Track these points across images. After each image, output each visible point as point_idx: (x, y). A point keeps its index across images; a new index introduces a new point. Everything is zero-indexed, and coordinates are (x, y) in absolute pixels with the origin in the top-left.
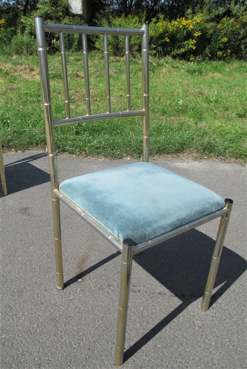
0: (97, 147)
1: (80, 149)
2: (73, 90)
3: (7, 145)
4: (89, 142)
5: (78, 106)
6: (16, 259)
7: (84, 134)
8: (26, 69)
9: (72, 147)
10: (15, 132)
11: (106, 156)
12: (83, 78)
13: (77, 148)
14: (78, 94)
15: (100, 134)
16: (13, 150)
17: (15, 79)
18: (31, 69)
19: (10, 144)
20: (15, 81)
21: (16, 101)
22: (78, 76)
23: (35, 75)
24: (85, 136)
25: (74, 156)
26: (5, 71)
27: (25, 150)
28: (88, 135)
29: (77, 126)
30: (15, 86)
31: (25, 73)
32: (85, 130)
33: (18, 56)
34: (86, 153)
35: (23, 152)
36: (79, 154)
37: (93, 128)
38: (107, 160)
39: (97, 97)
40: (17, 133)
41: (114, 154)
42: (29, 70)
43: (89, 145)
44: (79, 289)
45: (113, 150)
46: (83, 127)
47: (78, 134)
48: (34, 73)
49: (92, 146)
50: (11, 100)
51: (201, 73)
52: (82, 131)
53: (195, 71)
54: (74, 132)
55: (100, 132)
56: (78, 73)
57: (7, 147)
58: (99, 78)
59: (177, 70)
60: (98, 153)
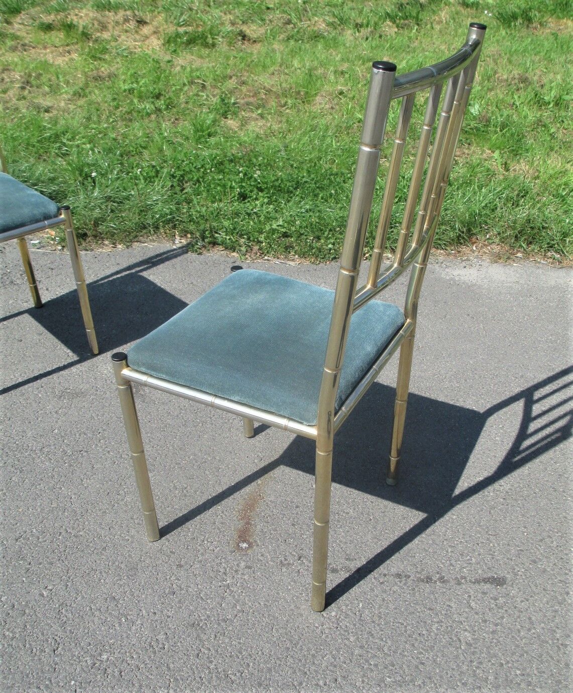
0: (285, 233)
1: (249, 239)
2: (234, 78)
3: (94, 233)
4: (268, 219)
5: (244, 123)
6: (122, 500)
7: (256, 199)
8: (126, 20)
9: (232, 234)
10: (108, 199)
11: (303, 255)
12: (255, 41)
13: (241, 236)
14: (244, 89)
15: (291, 198)
16: (106, 242)
17: (105, 51)
18: (138, 21)
19: (101, 228)
20: (103, 57)
21: (109, 113)
22: (244, 37)
23: (147, 37)
24: (259, 204)
25: (235, 254)
26: (81, 29)
27: (131, 241)
28: (266, 200)
29: (242, 180)
30: (105, 69)
31: (127, 31)
32: (261, 190)
34: (260, 249)
35: (128, 247)
36: (247, 251)
37: (277, 184)
38: (306, 263)
39: (286, 97)
40: (114, 202)
41: (320, 250)
42: (135, 22)
43: (268, 228)
44: (243, 564)
45: (319, 238)
46: (256, 180)
47: (244, 200)
48: (146, 30)
49: (273, 231)
50: (98, 110)
51: (530, 20)
52: (251, 191)
53: (514, 17)
54: (234, 197)
55: (291, 192)
56: (244, 28)
57: (95, 236)
58: (292, 42)
59: (473, 11)
60: (286, 248)
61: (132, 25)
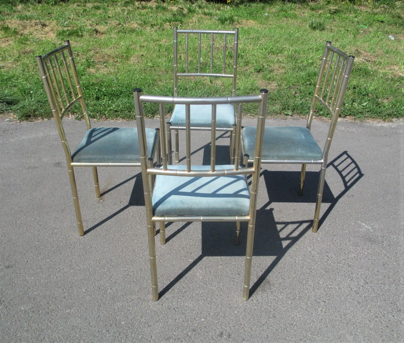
0: (116, 110)
1: (101, 113)
2: (92, 51)
4: (109, 106)
5: (98, 69)
7: (104, 99)
8: (36, 24)
9: (94, 112)
10: (39, 101)
11: (123, 118)
12: (103, 33)
13: (97, 112)
14: (97, 55)
15: (119, 98)
16: (39, 118)
17: (27, 40)
18: (42, 25)
19: (36, 113)
20: (26, 42)
21: (33, 68)
22: (97, 31)
23: (48, 33)
24: (105, 101)
25: (95, 119)
26: (13, 30)
27: (50, 117)
28: (108, 99)
29: (97, 92)
30: (28, 48)
31: (36, 30)
32: (105, 95)
33: (23, 5)
34: (106, 117)
35: (49, 120)
36: (100, 118)
37: (113, 93)
38: (125, 121)
39: (117, 58)
40: (41, 103)
41: (130, 116)
42: (40, 25)
43: (109, 109)
45: (130, 112)
46: (103, 92)
47: (98, 100)
48: (47, 29)
49: (111, 110)
50: (28, 67)
51: (233, 21)
52: (101, 96)
53: (226, 20)
54: (94, 98)
55: (119, 96)
56: (98, 28)
57: (34, 116)
58: (120, 34)
59: (209, 17)
60: (116, 116)
61: (39, 27)
